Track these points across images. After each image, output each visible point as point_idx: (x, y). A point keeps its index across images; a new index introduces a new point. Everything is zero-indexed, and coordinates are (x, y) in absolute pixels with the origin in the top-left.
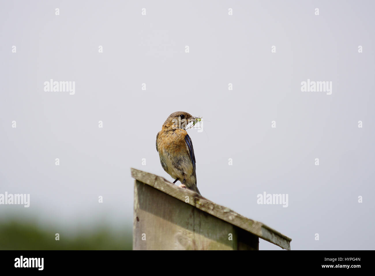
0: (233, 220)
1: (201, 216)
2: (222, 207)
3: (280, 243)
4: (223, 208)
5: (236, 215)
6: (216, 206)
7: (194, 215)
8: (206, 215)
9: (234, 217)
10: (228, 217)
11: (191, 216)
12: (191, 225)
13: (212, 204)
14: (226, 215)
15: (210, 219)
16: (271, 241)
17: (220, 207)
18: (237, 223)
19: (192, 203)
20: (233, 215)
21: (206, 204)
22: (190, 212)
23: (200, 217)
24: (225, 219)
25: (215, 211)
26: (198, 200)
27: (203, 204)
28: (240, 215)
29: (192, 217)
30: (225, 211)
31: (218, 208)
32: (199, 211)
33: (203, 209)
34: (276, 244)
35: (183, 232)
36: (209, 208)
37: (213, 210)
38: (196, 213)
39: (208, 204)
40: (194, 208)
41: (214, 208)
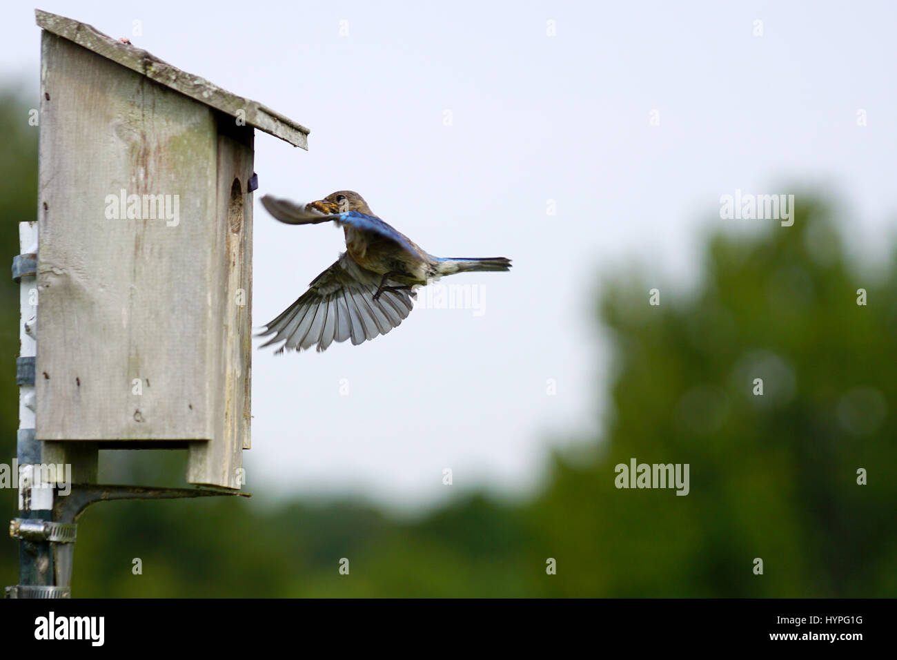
0: (209, 99)
1: (155, 91)
2: (190, 75)
3: (290, 136)
4: (193, 78)
5: (215, 89)
6: (180, 74)
7: (143, 89)
8: (165, 89)
9: (211, 94)
10: (201, 92)
11: (138, 92)
12: (139, 107)
13: (174, 70)
14: (197, 90)
15: (170, 97)
16: (274, 133)
17: (187, 76)
18: (217, 104)
19: (141, 71)
20: (209, 89)
21: (163, 70)
22: (136, 84)
23: (154, 94)
24: (195, 96)
25: (179, 82)
26: (151, 64)
27: (158, 71)
28: (221, 89)
29: (141, 93)
30: (196, 82)
31: (185, 78)
32: (153, 83)
33: (159, 80)
34: (283, 139)
35: (125, 117)
36: (168, 78)
37: (175, 81)
38: (146, 86)
39: (167, 70)
40: (143, 78)
41: (177, 77)
